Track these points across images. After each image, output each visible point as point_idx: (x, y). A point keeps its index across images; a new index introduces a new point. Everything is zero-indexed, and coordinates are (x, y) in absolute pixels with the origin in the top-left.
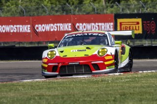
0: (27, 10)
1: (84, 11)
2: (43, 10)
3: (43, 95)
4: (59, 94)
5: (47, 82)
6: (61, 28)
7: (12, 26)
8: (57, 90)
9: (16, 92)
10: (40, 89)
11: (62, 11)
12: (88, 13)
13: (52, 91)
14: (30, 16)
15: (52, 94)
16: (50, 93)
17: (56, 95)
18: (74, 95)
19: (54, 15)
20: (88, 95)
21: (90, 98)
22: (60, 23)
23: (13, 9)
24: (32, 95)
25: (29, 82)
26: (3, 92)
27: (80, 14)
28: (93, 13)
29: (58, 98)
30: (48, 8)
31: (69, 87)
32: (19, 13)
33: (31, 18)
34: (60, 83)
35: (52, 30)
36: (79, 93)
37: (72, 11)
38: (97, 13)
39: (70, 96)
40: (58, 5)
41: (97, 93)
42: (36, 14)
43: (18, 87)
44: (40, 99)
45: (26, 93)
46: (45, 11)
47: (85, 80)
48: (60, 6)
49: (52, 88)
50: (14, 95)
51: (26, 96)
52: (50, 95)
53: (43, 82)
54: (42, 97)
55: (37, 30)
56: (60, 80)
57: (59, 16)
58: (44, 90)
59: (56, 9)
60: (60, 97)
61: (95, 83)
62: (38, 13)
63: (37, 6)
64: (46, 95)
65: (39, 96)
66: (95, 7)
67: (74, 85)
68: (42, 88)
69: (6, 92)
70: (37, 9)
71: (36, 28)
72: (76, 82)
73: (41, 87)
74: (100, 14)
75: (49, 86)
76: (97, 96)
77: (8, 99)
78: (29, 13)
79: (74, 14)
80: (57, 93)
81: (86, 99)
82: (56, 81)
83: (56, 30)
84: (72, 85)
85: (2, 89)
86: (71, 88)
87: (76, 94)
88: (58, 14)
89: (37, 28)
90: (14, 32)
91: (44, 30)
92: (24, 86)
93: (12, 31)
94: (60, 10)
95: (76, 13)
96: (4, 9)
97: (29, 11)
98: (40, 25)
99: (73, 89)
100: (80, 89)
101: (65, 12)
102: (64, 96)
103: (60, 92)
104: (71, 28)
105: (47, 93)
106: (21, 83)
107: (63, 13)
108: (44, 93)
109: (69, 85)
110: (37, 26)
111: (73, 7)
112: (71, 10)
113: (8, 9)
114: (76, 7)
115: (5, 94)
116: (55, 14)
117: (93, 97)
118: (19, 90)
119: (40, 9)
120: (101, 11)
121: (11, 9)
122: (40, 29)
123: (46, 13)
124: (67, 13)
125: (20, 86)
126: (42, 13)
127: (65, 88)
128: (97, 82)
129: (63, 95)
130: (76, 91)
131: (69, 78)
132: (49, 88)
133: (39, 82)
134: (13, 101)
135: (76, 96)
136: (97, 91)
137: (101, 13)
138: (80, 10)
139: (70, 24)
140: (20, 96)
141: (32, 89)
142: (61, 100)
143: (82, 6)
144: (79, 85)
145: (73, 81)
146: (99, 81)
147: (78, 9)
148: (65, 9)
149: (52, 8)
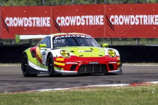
5: (70, 93)
6: (91, 21)
7: (26, 19)
8: (84, 103)
10: (62, 101)
12: (126, 2)
14: (50, 5)
19: (81, 4)
22: (89, 15)
25: (47, 92)
28: (132, 2)
31: (100, 99)
33: (51, 8)
34: (88, 94)
35: (78, 24)
38: (138, 2)
42: (57, 3)
43: (33, 98)
47: (121, 89)
49: (77, 100)
53: (66, 92)
55: (59, 24)
56: (89, 90)
57: (87, 5)
61: (134, 94)
67: (106, 96)
71: (57, 22)
72: (109, 92)
73: (63, 99)
74: (141, 3)
75: (73, 98)
78: (49, 1)
79: (108, 4)
82: (82, 90)
83: (83, 24)
84: (104, 97)
85: (13, 101)
86: (103, 100)
89: (60, 21)
90: (28, 26)
91: (68, 24)
92: (40, 97)
93: (26, 25)
95: (111, 2)
98: (63, 18)
99: (105, 101)
100: (114, 102)
104: (103, 22)
106: (36, 94)
107: (94, 1)
109: (99, 97)
110: (58, 18)
116: (83, 3)
118: (34, 102)
122: (62, 22)
123: (71, 1)
124: (98, 2)
125: (35, 97)
126: (65, 2)
127: (95, 101)
128: (136, 93)
131: (100, 88)
132: (73, 100)
133: (61, 92)
139: (102, 16)
141: (51, 101)
144: (113, 96)
145: (106, 91)
146: (139, 91)
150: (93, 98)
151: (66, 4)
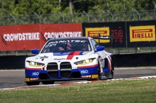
2: (11, 19)
5: (15, 91)
6: (30, 37)
8: (26, 99)
10: (9, 98)
11: (30, 21)
12: (56, 23)
13: (20, 100)
19: (22, 24)
22: (28, 32)
27: (49, 23)
28: (61, 22)
30: (16, 17)
31: (38, 96)
34: (29, 92)
35: (20, 39)
36: (48, 102)
37: (40, 20)
38: (65, 22)
40: (26, 15)
41: (66, 101)
42: (4, 24)
46: (13, 21)
47: (54, 88)
48: (28, 16)
49: (20, 97)
53: (12, 91)
55: (6, 40)
56: (29, 89)
57: (27, 25)
58: (12, 99)
59: (24, 18)
62: (7, 22)
63: (5, 16)
66: (63, 16)
67: (42, 93)
68: (11, 97)
70: (6, 18)
71: (4, 38)
72: (44, 91)
73: (9, 96)
74: (67, 23)
75: (17, 95)
79: (42, 24)
82: (24, 89)
83: (24, 39)
84: (41, 94)
86: (40, 96)
88: (26, 23)
89: (6, 38)
91: (12, 40)
94: (29, 19)
98: (8, 35)
99: (42, 97)
100: (49, 98)
101: (33, 22)
103: (29, 100)
104: (39, 37)
107: (31, 22)
108: (12, 102)
109: (37, 94)
110: (5, 35)
111: (41, 16)
112: (39, 20)
114: (44, 17)
116: (24, 23)
120: (69, 20)
122: (8, 38)
123: (14, 22)
124: (35, 23)
126: (10, 23)
127: (34, 97)
128: (65, 91)
130: (45, 100)
131: (37, 87)
132: (17, 97)
133: (8, 91)
137: (69, 22)
138: (48, 19)
139: (38, 33)
141: (1, 98)
143: (50, 15)
144: (48, 93)
145: (42, 90)
146: (67, 89)
147: (46, 18)
148: (33, 18)
149: (20, 18)
150: (33, 95)
151: (11, 25)
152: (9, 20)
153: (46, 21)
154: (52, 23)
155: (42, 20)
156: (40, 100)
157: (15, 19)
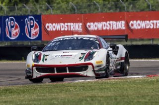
0: (79, 7)
1: (138, 8)
2: (95, 7)
3: (96, 97)
4: (112, 95)
5: (99, 83)
7: (62, 24)
8: (110, 91)
9: (67, 93)
10: (92, 90)
11: (114, 9)
12: (143, 10)
13: (104, 92)
14: (82, 13)
15: (105, 96)
16: (103, 94)
17: (109, 97)
18: (128, 96)
20: (143, 96)
21: (145, 99)
22: (113, 20)
23: (64, 7)
24: (84, 96)
25: (80, 83)
26: (54, 93)
27: (135, 11)
28: (147, 10)
29: (111, 100)
30: (100, 5)
31: (123, 88)
32: (70, 10)
33: (82, 16)
34: (113, 84)
36: (133, 94)
37: (126, 8)
38: (152, 10)
39: (123, 97)
40: (111, 2)
41: (152, 94)
42: (87, 11)
43: (69, 88)
44: (92, 100)
45: (78, 94)
47: (139, 80)
48: (113, 3)
49: (104, 88)
50: (65, 96)
51: (78, 97)
52: (102, 97)
53: (95, 82)
54: (94, 99)
56: (114, 80)
57: (111, 13)
58: (96, 91)
59: (109, 6)
60: (113, 98)
61: (150, 84)
62: (90, 10)
63: (89, 3)
64: (99, 96)
65: (91, 97)
66: (150, 4)
67: (128, 85)
68: (95, 89)
69: (57, 92)
70: (89, 6)
72: (130, 83)
73: (93, 88)
75: (101, 87)
76: (152, 97)
77: (59, 100)
78: (80, 10)
79: (128, 12)
80: (110, 94)
81: (140, 100)
82: (108, 81)
83: (108, 28)
84: (126, 86)
85: (53, 90)
86: (125, 88)
87: (130, 95)
88: (111, 11)
90: (64, 30)
92: (75, 86)
93: (62, 29)
94: (114, 7)
95: (130, 10)
96: (54, 6)
97: (80, 8)
99: (127, 89)
100: (135, 90)
101: (118, 10)
102: (118, 98)
103: (113, 93)
105: (100, 94)
106: (72, 84)
107: (116, 10)
108: (96, 94)
109: (122, 86)
111: (126, 4)
112: (124, 7)
113: (59, 6)
114: (130, 4)
115: (56, 95)
116: (108, 11)
117: (148, 98)
118: (70, 91)
119: (92, 6)
120: (156, 8)
121: (61, 6)
123: (98, 10)
124: (120, 11)
125: (71, 86)
126: (94, 11)
127: (118, 89)
128: (152, 83)
129: (116, 96)
130: (130, 92)
131: (123, 78)
132: (101, 89)
133: (91, 83)
134: (64, 102)
135: (129, 97)
136: (152, 92)
137: (156, 10)
138: (134, 7)
140: (72, 97)
141: (84, 90)
142: (114, 101)
143: (136, 3)
144: (134, 85)
145: (127, 82)
146: (154, 81)
147: (132, 5)
148: (118, 6)
149: (104, 5)
150: (117, 87)
151: (94, 12)
152: (92, 7)
153: (132, 9)
154: (139, 10)
155: (128, 8)
156: (125, 92)
157: (99, 6)
